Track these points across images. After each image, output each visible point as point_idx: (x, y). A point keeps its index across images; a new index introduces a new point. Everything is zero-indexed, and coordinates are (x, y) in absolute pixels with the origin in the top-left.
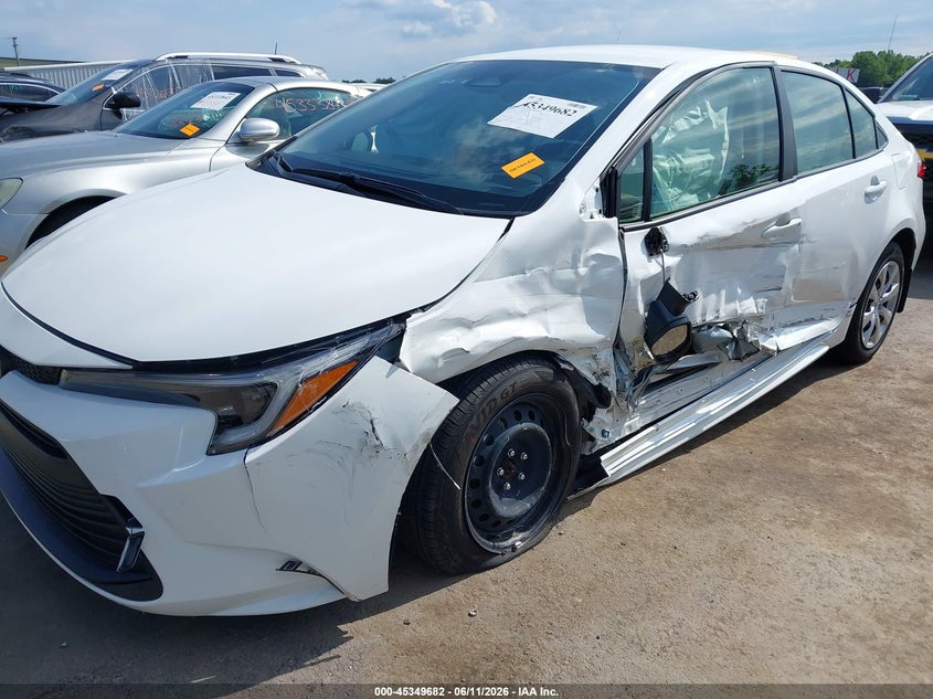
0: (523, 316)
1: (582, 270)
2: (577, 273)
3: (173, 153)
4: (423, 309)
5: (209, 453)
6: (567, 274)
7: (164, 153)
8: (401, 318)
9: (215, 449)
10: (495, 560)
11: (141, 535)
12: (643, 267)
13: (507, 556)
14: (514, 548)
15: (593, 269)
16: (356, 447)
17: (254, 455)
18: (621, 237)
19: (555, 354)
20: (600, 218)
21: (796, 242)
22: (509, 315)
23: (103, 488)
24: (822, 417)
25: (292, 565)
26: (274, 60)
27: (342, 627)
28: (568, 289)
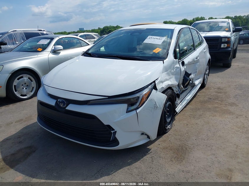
0: (168, 80)
1: (175, 70)
2: (174, 71)
3: (39, 56)
4: (157, 80)
5: (127, 113)
6: (173, 71)
7: (36, 56)
8: (154, 82)
9: (128, 112)
10: (167, 131)
11: (116, 132)
12: (183, 69)
13: (169, 130)
14: (169, 129)
15: (176, 70)
16: (153, 108)
17: (138, 111)
18: (179, 63)
19: (171, 87)
20: (175, 60)
21: (198, 62)
22: (167, 80)
23: (105, 123)
24: (205, 98)
25: (143, 134)
26: (39, 30)
27: (148, 147)
28: (173, 74)
